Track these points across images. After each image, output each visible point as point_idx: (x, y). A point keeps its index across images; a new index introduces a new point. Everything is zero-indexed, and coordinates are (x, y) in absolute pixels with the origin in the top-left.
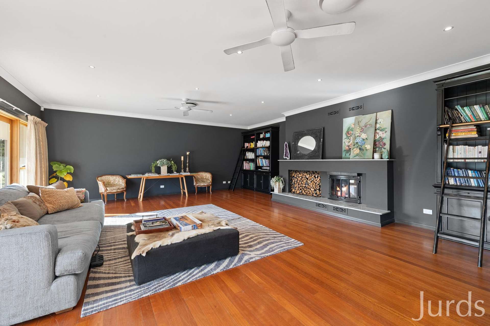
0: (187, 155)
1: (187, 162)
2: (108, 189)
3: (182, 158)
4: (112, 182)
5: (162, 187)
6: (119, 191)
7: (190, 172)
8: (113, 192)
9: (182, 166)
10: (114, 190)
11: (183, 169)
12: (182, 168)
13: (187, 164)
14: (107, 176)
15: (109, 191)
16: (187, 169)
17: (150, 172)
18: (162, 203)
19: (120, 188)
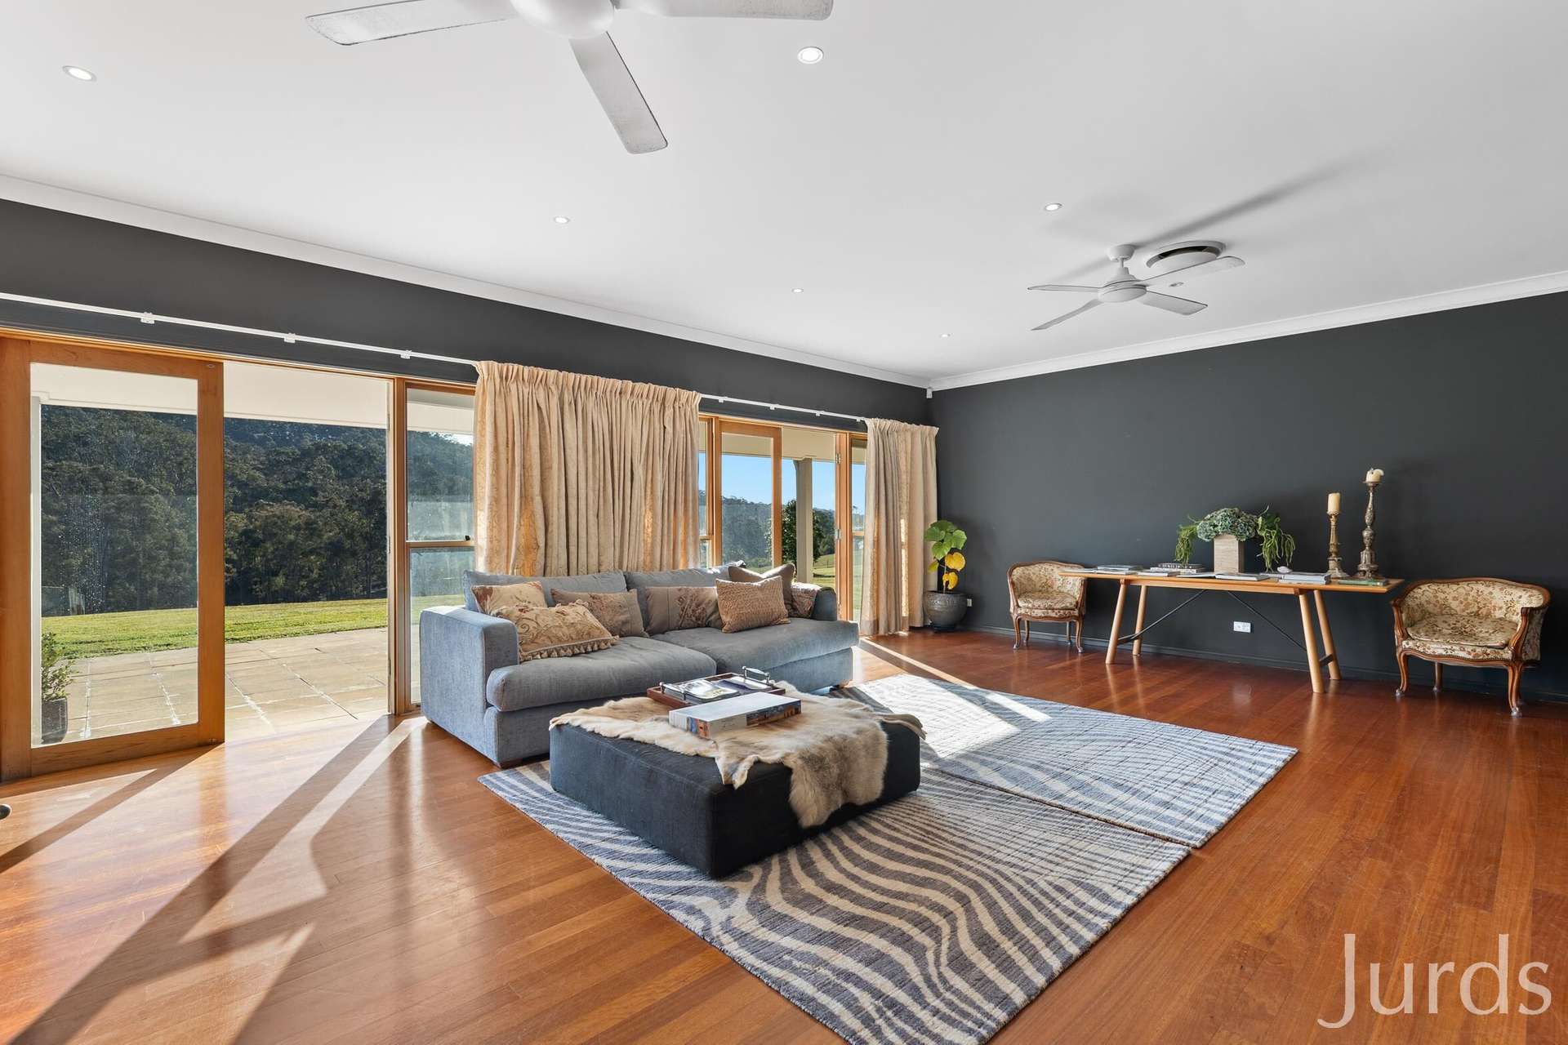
0: (1366, 487)
1: (1368, 519)
2: (1020, 604)
3: (1333, 503)
4: (1058, 583)
5: (1242, 627)
6: (1053, 615)
7: (1376, 574)
8: (1034, 615)
9: (1333, 540)
10: (1036, 611)
11: (1337, 554)
12: (1332, 549)
13: (1365, 534)
14: (1046, 566)
15: (1023, 611)
16: (1365, 556)
17: (1170, 559)
18: (1242, 697)
19: (1055, 607)
